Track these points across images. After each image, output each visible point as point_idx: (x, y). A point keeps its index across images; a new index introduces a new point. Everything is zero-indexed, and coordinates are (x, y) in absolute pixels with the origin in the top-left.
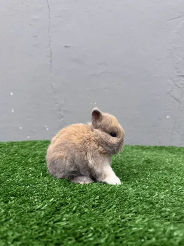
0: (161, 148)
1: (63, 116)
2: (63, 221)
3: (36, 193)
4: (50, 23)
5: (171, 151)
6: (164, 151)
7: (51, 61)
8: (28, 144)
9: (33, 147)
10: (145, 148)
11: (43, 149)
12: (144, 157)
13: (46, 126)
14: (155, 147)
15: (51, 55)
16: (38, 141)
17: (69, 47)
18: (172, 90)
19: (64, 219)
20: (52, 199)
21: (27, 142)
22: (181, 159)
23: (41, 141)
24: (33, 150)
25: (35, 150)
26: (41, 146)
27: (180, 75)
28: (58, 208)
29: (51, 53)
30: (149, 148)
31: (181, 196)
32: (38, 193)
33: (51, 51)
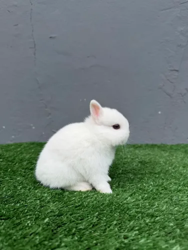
0: (153, 146)
1: (50, 114)
2: (62, 247)
3: (27, 212)
4: (32, 10)
5: (163, 149)
6: (156, 149)
7: (35, 54)
8: (13, 147)
9: (19, 149)
10: (137, 146)
11: (30, 151)
12: (138, 157)
13: (32, 125)
14: (147, 145)
15: (35, 47)
16: (23, 143)
17: (54, 38)
18: (164, 86)
19: (63, 244)
20: (47, 220)
21: (12, 145)
22: (174, 157)
23: (27, 143)
24: (18, 153)
25: (22, 153)
26: (28, 148)
27: (173, 69)
28: (55, 231)
29: (35, 45)
30: (140, 147)
31: (181, 205)
32: (31, 213)
33: (34, 42)
